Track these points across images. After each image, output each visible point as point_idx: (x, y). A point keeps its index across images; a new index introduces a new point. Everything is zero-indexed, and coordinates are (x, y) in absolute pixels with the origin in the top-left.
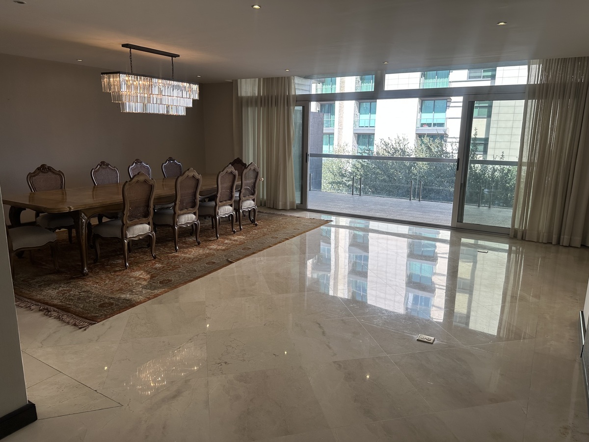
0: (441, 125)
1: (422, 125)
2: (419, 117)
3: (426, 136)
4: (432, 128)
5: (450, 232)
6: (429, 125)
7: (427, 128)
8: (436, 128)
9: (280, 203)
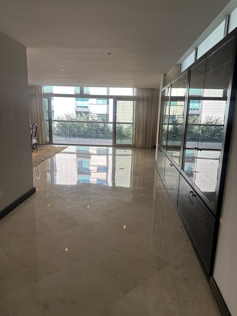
0: (87, 107)
1: (78, 107)
2: (76, 103)
3: (82, 112)
4: (82, 108)
5: (112, 148)
6: (81, 107)
7: (80, 108)
8: (85, 109)
9: (40, 141)
